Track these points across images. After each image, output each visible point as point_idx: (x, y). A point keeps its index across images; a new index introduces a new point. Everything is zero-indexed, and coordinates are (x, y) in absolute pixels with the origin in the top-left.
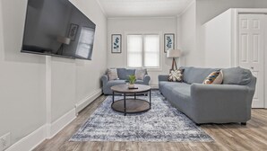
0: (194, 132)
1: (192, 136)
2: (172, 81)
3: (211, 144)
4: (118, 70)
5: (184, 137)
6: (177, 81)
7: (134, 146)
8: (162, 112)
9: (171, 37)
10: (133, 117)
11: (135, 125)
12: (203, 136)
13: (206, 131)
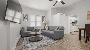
0: (55, 42)
1: (56, 43)
2: (46, 30)
3: (60, 43)
4: (27, 27)
5: (54, 43)
6: (47, 30)
7: (45, 49)
8: (46, 39)
9: (44, 17)
10: (39, 42)
11: (41, 44)
12: (58, 42)
13: (58, 41)
